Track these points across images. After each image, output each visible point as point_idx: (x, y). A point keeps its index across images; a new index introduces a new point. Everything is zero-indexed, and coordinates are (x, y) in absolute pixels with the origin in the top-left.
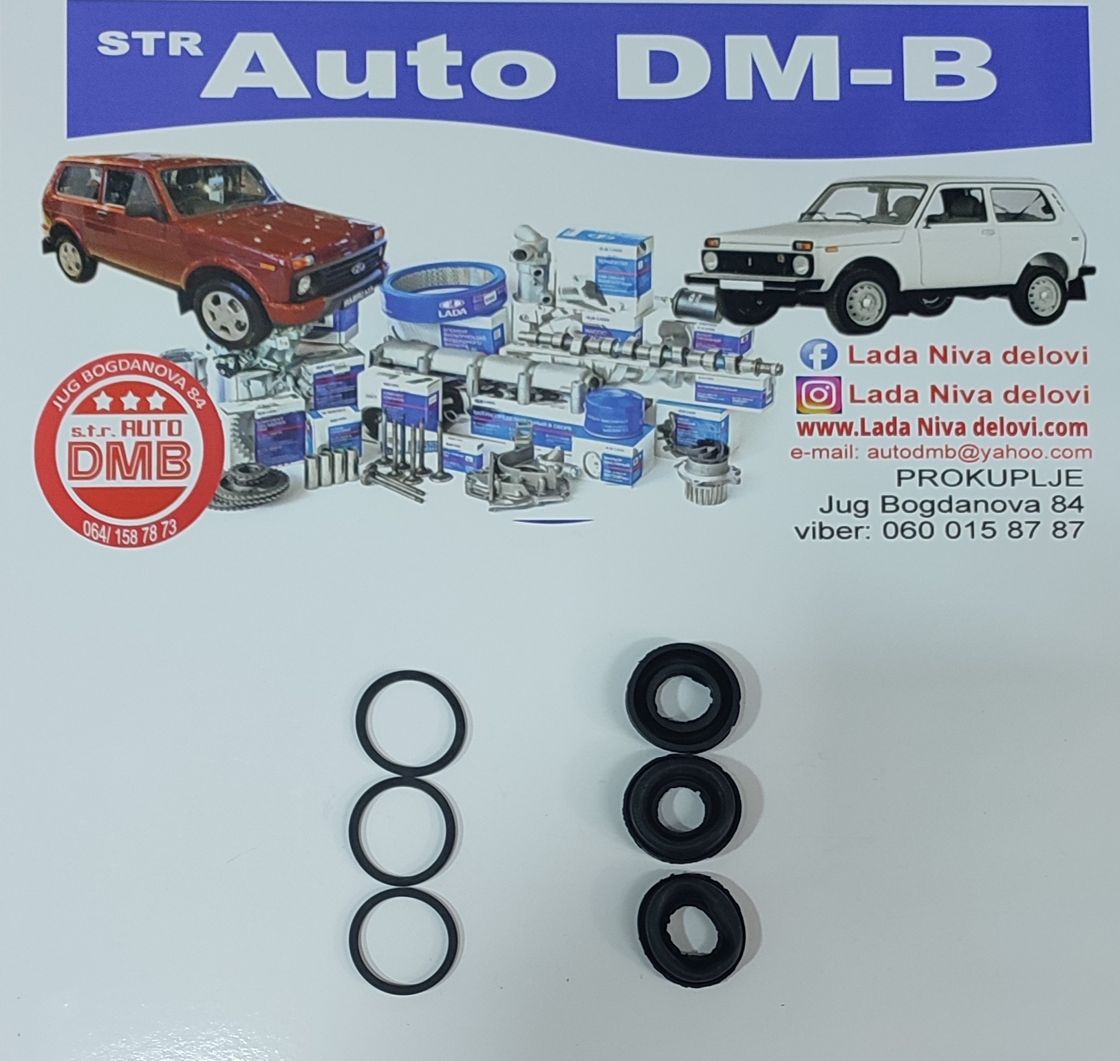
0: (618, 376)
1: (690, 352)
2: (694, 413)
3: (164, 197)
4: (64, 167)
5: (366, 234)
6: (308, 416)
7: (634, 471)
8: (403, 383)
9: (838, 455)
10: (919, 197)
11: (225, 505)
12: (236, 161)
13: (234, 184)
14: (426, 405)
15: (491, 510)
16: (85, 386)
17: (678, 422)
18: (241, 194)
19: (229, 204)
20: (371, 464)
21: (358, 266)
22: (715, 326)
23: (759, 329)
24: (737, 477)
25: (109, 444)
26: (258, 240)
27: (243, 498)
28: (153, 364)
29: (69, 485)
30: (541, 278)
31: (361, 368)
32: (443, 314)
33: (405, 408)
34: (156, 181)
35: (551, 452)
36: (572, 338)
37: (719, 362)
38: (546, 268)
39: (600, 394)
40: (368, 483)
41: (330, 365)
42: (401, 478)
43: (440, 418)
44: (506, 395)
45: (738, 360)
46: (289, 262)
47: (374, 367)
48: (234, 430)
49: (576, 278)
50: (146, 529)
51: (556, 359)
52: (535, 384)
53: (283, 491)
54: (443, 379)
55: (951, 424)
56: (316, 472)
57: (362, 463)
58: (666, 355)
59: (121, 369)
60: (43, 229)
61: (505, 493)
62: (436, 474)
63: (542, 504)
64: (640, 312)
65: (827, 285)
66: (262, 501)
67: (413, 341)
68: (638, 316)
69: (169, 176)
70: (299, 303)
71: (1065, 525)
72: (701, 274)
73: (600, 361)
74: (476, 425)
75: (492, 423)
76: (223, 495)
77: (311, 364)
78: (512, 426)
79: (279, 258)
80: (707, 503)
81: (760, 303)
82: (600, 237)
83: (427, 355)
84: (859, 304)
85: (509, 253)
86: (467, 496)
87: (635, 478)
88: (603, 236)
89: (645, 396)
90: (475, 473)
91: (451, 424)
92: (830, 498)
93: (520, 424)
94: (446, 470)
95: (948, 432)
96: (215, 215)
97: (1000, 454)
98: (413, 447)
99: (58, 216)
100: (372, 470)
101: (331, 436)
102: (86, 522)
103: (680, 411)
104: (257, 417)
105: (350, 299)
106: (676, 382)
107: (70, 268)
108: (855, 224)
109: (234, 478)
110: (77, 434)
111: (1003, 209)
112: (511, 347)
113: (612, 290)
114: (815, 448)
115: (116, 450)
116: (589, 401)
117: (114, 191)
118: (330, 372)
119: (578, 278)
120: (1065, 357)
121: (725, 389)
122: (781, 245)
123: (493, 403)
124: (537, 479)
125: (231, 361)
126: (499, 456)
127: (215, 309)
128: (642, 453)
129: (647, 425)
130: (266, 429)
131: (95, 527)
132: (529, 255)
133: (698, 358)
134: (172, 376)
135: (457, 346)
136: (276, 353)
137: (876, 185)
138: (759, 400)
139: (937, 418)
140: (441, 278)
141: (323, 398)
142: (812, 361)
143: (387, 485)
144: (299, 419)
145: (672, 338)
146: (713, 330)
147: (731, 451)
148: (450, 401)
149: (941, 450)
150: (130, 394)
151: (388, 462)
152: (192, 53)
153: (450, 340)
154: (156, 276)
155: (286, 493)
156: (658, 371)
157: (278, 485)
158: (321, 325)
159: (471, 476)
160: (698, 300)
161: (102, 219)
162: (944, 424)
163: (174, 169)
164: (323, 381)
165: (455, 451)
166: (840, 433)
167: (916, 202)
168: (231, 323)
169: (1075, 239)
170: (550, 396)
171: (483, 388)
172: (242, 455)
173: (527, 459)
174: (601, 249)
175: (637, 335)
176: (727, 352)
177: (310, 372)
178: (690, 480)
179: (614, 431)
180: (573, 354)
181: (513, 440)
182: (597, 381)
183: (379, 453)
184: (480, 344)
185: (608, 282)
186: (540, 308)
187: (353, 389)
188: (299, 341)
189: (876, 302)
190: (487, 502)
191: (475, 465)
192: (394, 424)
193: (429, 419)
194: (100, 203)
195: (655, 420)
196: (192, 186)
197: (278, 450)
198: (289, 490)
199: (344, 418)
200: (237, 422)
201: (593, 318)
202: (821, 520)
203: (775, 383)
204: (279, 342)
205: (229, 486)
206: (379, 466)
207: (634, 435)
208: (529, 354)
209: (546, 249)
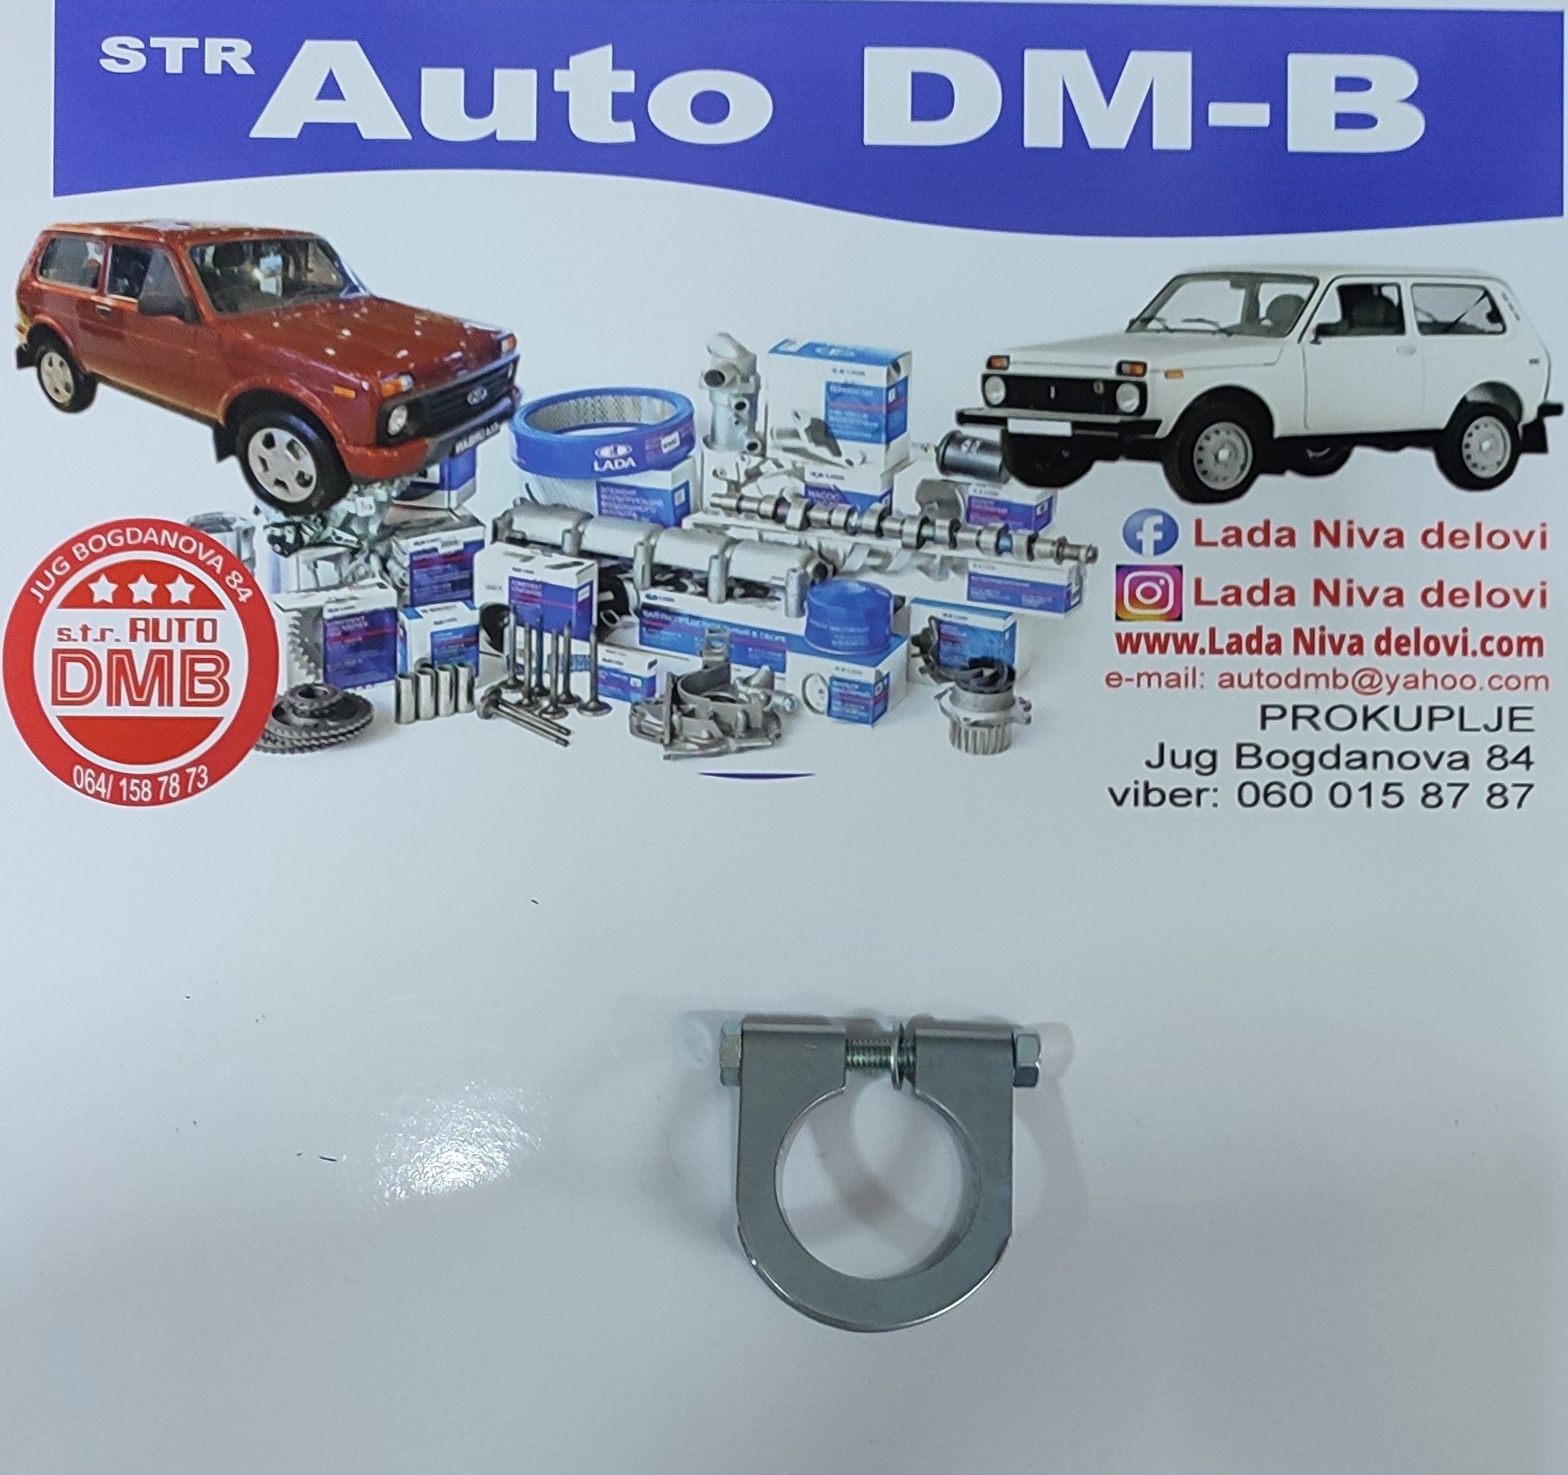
0: (856, 561)
1: (961, 530)
2: (965, 618)
3: (195, 287)
4: (49, 240)
5: (489, 345)
6: (402, 616)
7: (876, 703)
8: (542, 569)
9: (1174, 683)
10: (1305, 296)
11: (279, 745)
12: (302, 233)
13: (298, 268)
14: (574, 601)
15: (667, 758)
16: (77, 566)
17: (942, 631)
18: (306, 280)
19: (291, 297)
20: (492, 687)
21: (476, 393)
22: (1000, 488)
23: (1063, 495)
24: (1026, 714)
25: (111, 653)
26: (331, 352)
27: (305, 735)
28: (176, 535)
29: (53, 713)
30: (744, 413)
31: (480, 544)
32: (601, 465)
33: (542, 605)
34: (184, 263)
35: (755, 674)
36: (789, 505)
37: (1004, 542)
38: (753, 398)
39: (827, 588)
40: (488, 716)
41: (434, 540)
42: (536, 709)
43: (595, 621)
44: (691, 588)
45: (1032, 540)
46: (375, 385)
47: (498, 544)
48: (293, 634)
49: (797, 415)
50: (165, 779)
51: (766, 536)
52: (734, 572)
53: (363, 726)
54: (599, 563)
55: (1342, 638)
56: (412, 698)
57: (479, 687)
58: (927, 531)
59: (130, 542)
60: (18, 332)
61: (686, 733)
62: (589, 703)
63: (741, 750)
64: (891, 465)
65: (1165, 430)
66: (333, 740)
67: (556, 506)
68: (887, 472)
69: (203, 254)
70: (389, 446)
71: (1505, 790)
72: (980, 409)
73: (830, 539)
74: (647, 630)
75: (670, 630)
76: (276, 730)
77: (407, 538)
78: (696, 635)
79: (362, 379)
80: (981, 752)
81: (1066, 454)
82: (832, 352)
83: (576, 527)
84: (1213, 457)
85: (699, 375)
86: (631, 735)
87: (877, 713)
88: (839, 351)
89: (894, 592)
90: (644, 703)
91: (612, 630)
92: (1162, 747)
93: (711, 632)
94: (602, 699)
95: (1337, 650)
96: (269, 314)
97: (1413, 683)
98: (554, 664)
99: (39, 312)
100: (493, 697)
101: (433, 646)
102: (78, 767)
103: (945, 615)
104: (327, 615)
105: (465, 442)
106: (940, 573)
107: (57, 391)
108: (1210, 335)
109: (292, 706)
110: (65, 638)
111: (1429, 315)
112: (699, 517)
113: (848, 433)
114: (1141, 672)
115: (121, 662)
116: (811, 597)
117: (123, 276)
118: (435, 550)
119: (800, 414)
120: (1513, 539)
121: (1013, 583)
122: (1100, 367)
123: (671, 600)
124: (734, 714)
125: (289, 532)
126: (679, 678)
127: (267, 454)
128: (888, 676)
129: (896, 635)
130: (340, 634)
131: (90, 775)
132: (728, 379)
133: (973, 537)
134: (204, 553)
135: (621, 514)
136: (355, 519)
137: (1241, 278)
138: (1062, 600)
139: (1322, 629)
140: (598, 412)
141: (424, 589)
142: (1140, 543)
143: (516, 719)
144: (387, 620)
145: (936, 505)
146: (997, 494)
147: (1017, 676)
148: (609, 596)
149: (1327, 678)
150: (143, 578)
151: (517, 685)
152: (238, 71)
153: (611, 506)
154: (182, 404)
155: (368, 728)
156: (913, 556)
157: (356, 716)
158: (422, 480)
159: (638, 708)
160: (974, 449)
161: (103, 317)
162: (1332, 638)
163: (210, 245)
164: (424, 564)
165: (616, 671)
166: (1179, 650)
167: (1300, 304)
168: (290, 476)
169: (1534, 362)
170: (755, 590)
171: (657, 577)
172: (304, 671)
173: (719, 684)
174: (835, 371)
175: (884, 501)
176: (1016, 528)
177: (405, 550)
178: (958, 719)
179: (847, 643)
180: (788, 528)
181: (701, 655)
182: (825, 569)
183: (504, 672)
184: (654, 511)
185: (844, 420)
186: (743, 459)
187: (468, 576)
188: (389, 503)
189: (1236, 455)
190: (661, 747)
191: (645, 690)
192: (528, 629)
193: (577, 621)
194: (101, 293)
195: (908, 628)
196: (236, 270)
197: (358, 664)
198: (372, 724)
199: (455, 620)
200: (298, 623)
201: (821, 475)
202: (1147, 779)
203: (1085, 573)
204: (360, 504)
205: (284, 718)
206: (503, 690)
207: (878, 649)
208: (726, 527)
209: (753, 371)
